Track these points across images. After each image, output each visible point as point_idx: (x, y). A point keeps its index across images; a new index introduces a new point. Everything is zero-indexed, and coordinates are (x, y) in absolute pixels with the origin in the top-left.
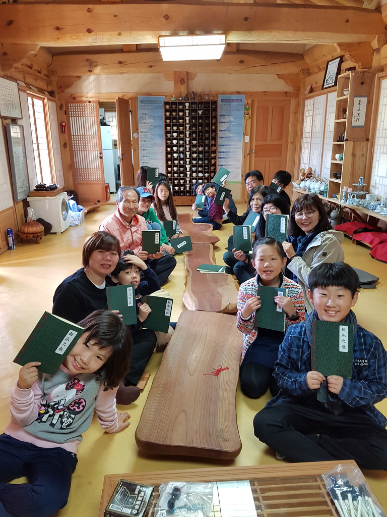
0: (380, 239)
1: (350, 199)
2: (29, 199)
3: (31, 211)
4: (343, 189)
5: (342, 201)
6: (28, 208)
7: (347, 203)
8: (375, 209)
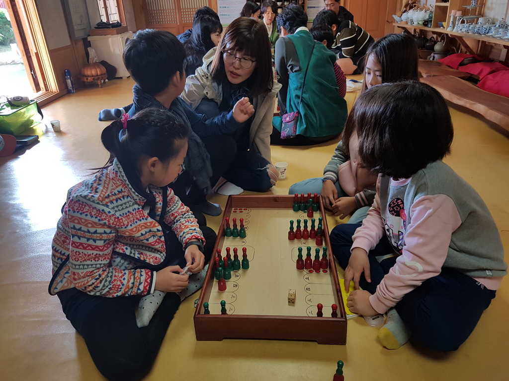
0: (491, 68)
1: (458, 24)
2: (89, 39)
3: (92, 52)
4: (450, 13)
5: (449, 29)
6: (89, 48)
7: (454, 31)
8: (488, 33)
